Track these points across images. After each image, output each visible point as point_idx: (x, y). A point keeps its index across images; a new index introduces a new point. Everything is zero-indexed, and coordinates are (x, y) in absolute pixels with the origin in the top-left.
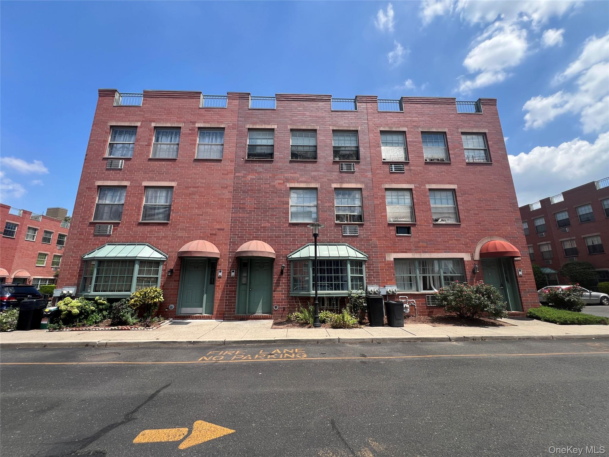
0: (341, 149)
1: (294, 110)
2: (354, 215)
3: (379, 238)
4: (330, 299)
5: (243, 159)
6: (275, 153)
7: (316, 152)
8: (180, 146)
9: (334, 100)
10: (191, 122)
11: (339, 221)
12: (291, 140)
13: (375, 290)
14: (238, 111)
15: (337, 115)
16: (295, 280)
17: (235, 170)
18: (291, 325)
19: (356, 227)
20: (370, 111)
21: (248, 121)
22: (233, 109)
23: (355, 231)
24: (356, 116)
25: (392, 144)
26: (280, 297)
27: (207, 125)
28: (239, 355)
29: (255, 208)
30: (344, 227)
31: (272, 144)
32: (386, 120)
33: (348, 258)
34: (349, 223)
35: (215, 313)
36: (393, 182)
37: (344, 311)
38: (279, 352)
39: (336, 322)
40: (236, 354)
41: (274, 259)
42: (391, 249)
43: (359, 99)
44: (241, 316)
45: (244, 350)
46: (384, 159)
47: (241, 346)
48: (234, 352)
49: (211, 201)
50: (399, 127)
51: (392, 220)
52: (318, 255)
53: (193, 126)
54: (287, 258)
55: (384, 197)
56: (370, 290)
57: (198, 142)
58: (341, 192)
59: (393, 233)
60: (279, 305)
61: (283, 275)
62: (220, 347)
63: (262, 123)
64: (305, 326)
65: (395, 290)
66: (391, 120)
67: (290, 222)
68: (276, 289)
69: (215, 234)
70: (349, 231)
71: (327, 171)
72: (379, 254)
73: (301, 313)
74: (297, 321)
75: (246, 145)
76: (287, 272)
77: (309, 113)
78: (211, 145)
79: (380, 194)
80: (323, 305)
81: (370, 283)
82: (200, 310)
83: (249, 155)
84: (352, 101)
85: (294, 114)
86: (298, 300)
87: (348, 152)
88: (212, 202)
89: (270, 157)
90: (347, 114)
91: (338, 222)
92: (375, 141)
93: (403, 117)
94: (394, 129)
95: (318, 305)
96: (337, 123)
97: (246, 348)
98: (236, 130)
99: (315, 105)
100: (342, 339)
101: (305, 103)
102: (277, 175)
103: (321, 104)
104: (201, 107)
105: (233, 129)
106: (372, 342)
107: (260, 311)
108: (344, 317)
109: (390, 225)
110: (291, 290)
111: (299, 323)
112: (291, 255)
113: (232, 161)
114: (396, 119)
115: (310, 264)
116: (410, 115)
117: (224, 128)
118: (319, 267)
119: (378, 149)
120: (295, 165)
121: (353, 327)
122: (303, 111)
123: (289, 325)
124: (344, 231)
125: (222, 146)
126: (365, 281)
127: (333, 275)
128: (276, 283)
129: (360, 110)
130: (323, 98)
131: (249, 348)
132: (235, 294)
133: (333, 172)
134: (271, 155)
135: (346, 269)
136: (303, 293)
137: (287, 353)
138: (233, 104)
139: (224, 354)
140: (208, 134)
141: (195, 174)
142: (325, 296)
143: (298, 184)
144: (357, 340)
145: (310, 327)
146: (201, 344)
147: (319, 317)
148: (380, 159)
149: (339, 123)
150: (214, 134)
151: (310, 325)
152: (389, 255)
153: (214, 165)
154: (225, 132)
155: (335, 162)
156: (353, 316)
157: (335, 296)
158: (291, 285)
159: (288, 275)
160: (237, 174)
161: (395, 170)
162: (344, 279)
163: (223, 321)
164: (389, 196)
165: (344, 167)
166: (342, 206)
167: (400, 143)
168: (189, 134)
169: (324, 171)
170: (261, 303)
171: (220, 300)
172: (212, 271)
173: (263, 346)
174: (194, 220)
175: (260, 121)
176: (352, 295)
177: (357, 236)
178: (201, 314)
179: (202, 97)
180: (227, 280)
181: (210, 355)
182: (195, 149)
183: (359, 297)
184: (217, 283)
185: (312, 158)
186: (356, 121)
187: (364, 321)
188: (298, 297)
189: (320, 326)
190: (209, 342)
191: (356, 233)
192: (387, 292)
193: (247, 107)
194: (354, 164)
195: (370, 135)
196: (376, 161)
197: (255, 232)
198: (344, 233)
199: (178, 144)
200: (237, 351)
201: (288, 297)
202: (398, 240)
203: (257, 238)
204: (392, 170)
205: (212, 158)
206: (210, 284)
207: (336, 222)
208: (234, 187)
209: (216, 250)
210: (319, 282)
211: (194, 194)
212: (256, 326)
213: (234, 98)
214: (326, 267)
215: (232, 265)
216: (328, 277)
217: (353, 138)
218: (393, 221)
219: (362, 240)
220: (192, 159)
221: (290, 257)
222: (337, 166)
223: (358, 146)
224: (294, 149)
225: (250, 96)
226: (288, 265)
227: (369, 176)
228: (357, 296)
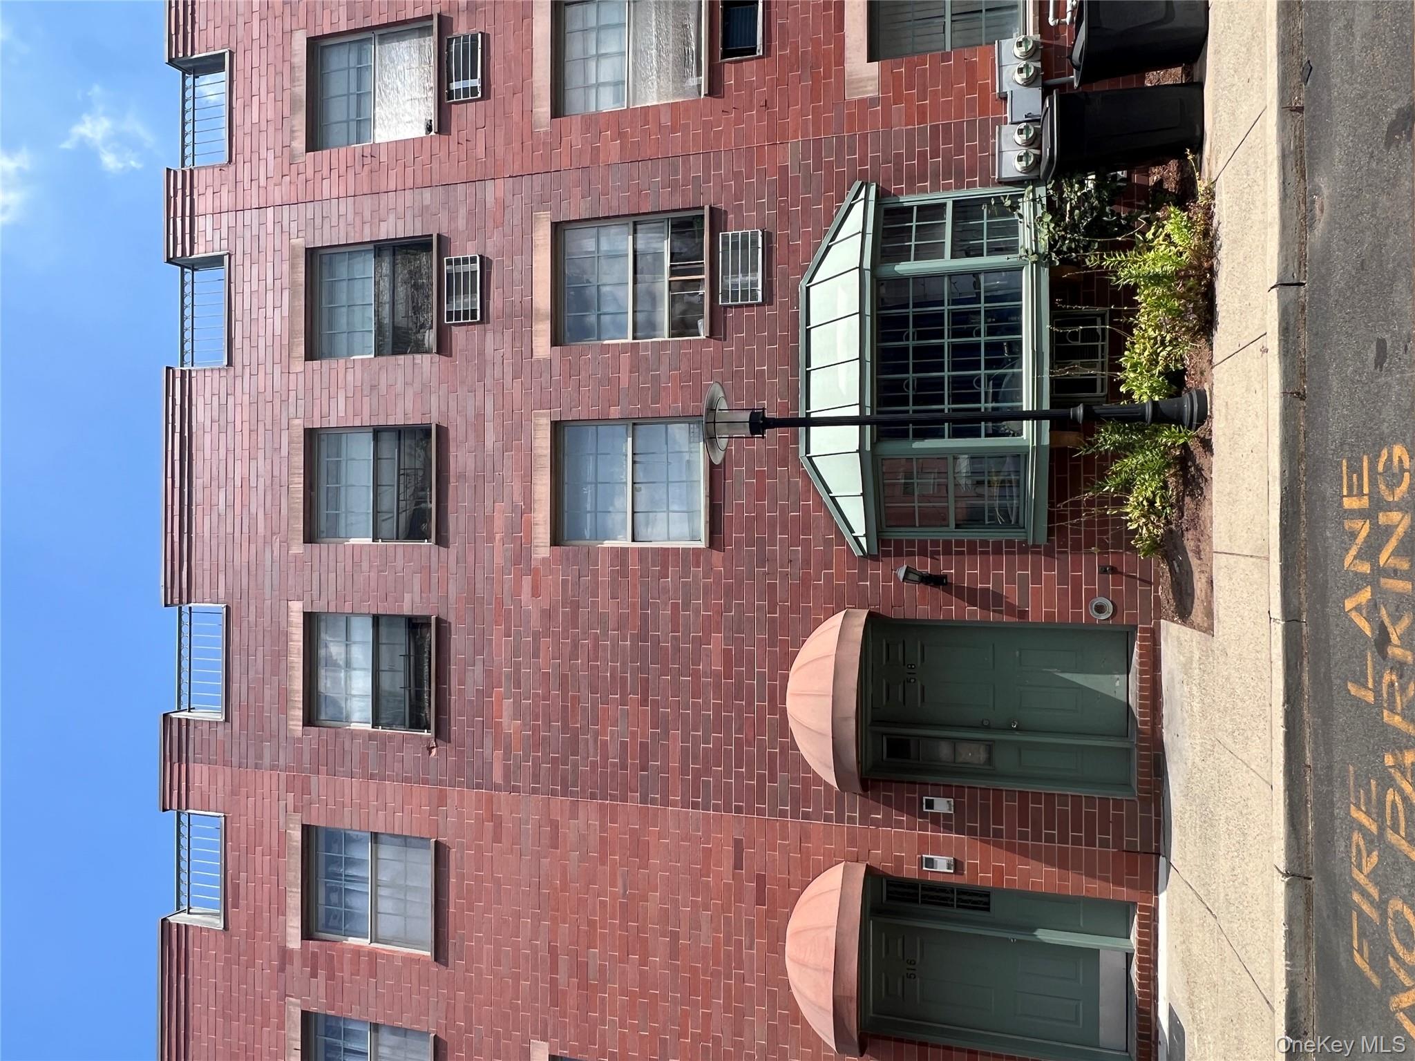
0: (386, 321)
1: (230, 530)
2: (672, 254)
3: (776, 136)
4: (1062, 351)
5: (434, 751)
6: (407, 611)
7: (400, 432)
8: (380, 1021)
9: (188, 358)
10: (282, 969)
11: (700, 322)
12: (353, 541)
13: (1020, 139)
14: (235, 769)
15: (247, 342)
16: (973, 518)
17: (479, 786)
18: (1189, 535)
19: (725, 244)
20: (226, 199)
21: (274, 725)
22: (228, 788)
23: (745, 246)
24: (247, 258)
25: (362, 98)
26: (1050, 592)
27: (294, 899)
28: (1382, 814)
29: (644, 702)
30: (725, 298)
31: (371, 620)
32: (263, 127)
33: (868, 275)
34: (705, 276)
35: (1125, 894)
36: (524, 86)
37: (1125, 276)
38: (1365, 595)
39: (1180, 315)
40: (1374, 828)
41: (871, 616)
42: (827, 75)
43: (179, 247)
44: (1140, 774)
45: (1344, 783)
46: (429, 129)
47: (1317, 793)
48: (1357, 837)
49: (614, 896)
50: (292, 68)
51: (692, 82)
52: (854, 412)
53: (297, 961)
54: (867, 556)
55: (593, 122)
56: (1019, 166)
57: (364, 942)
58: (569, 315)
59: (750, 69)
60: (1091, 594)
61: (945, 576)
62: (1319, 900)
63: (283, 666)
64: (1199, 470)
65: (1019, 44)
66: (263, 107)
67: (702, 544)
68: (1011, 609)
69: (761, 880)
70: (745, 272)
71: (482, 378)
72: (851, 129)
73: (1129, 492)
74: (1172, 506)
75: (371, 737)
76: (934, 555)
77: (238, 463)
78: (376, 885)
79: (575, 137)
80: (1089, 385)
81: (984, 168)
82: (1110, 964)
83: (417, 723)
84: (188, 278)
85: (245, 529)
86: (1065, 506)
87: (401, 291)
88: (619, 889)
89: (425, 630)
90: (239, 297)
91: (703, 326)
92: (351, 172)
93: (248, 54)
94: (301, 90)
95: (1097, 409)
96: (277, 339)
97: (1330, 767)
98: (314, 778)
99: (208, 437)
100: (1284, 268)
101: (198, 483)
102: (500, 602)
103: (201, 414)
104: (219, 924)
105: (306, 790)
106: (1300, 110)
107: (1119, 681)
108: (1157, 275)
109: (715, 87)
110: (1016, 536)
111: (1180, 500)
112: (856, 538)
113: (442, 799)
114: (260, 84)
115: (893, 448)
116: (241, 21)
117: (306, 829)
118: (911, 408)
119: (384, 158)
120: (456, 522)
121: (1206, 234)
122: (230, 489)
123: (1189, 544)
124: (744, 297)
125: (382, 838)
126: (978, 192)
127: (946, 341)
128: (985, 607)
129: (224, 243)
130: (178, 402)
131: (1329, 752)
132: (1037, 797)
133: (482, 353)
134: (415, 625)
135: (920, 279)
136: (1033, 480)
137: (1370, 551)
138: (205, 788)
139: (1374, 892)
140: (334, 897)
141: (498, 962)
142: (1046, 377)
143: (536, 506)
144: (1290, 190)
145: (1207, 445)
146: (1300, 995)
147: (1155, 404)
148: (427, 145)
149: (278, 332)
150: (333, 868)
151: (1194, 445)
152: (851, 82)
153: (461, 877)
154: (322, 823)
155: (443, 347)
156: (1149, 235)
157: (1046, 327)
158: (992, 536)
159: (948, 552)
160: (498, 777)
161: (474, 76)
162: (966, 285)
163: (1168, 857)
164: (586, 102)
165: (460, 303)
166: (634, 312)
167: (359, 62)
168: (331, 977)
169: (480, 393)
170: (1079, 679)
171: (1063, 865)
172: (928, 900)
173: (1323, 682)
174: (694, 970)
175: (275, 671)
176: (1043, 246)
177: (768, 237)
178: (1129, 957)
179: (181, 919)
180: (972, 832)
181: (1378, 963)
182: (390, 957)
183: (1054, 208)
184: (985, 879)
185: (427, 450)
186: (270, 258)
187: (1170, 186)
188: (1051, 505)
189: (1202, 396)
190: (1290, 955)
191: (755, 242)
192: (1029, 83)
193: (220, 728)
194: (449, 262)
195: (326, 195)
196: (435, 165)
197: (750, 703)
198: (754, 297)
199: (375, 1027)
200: (1354, 820)
201: (1049, 553)
202: (783, 47)
203: (777, 696)
204: (474, 89)
205: (428, 884)
206: (988, 909)
207: (703, 337)
208: (554, 793)
209: (832, 879)
210: (982, 405)
211: (580, 969)
212: (1197, 706)
213: (184, 784)
214: (911, 376)
215: (900, 809)
216: (955, 366)
217: (342, 270)
218: (699, 74)
219: (784, 214)
220: (434, 968)
221: (863, 541)
222: (459, 335)
223: (371, 247)
224: (388, 527)
225: (174, 715)
226: (899, 553)
227: (500, 194)
228: (1048, 218)
